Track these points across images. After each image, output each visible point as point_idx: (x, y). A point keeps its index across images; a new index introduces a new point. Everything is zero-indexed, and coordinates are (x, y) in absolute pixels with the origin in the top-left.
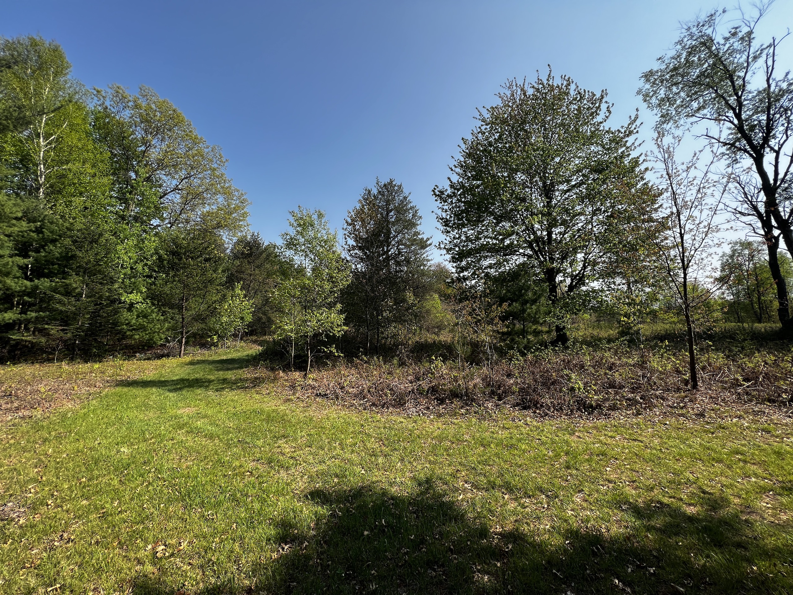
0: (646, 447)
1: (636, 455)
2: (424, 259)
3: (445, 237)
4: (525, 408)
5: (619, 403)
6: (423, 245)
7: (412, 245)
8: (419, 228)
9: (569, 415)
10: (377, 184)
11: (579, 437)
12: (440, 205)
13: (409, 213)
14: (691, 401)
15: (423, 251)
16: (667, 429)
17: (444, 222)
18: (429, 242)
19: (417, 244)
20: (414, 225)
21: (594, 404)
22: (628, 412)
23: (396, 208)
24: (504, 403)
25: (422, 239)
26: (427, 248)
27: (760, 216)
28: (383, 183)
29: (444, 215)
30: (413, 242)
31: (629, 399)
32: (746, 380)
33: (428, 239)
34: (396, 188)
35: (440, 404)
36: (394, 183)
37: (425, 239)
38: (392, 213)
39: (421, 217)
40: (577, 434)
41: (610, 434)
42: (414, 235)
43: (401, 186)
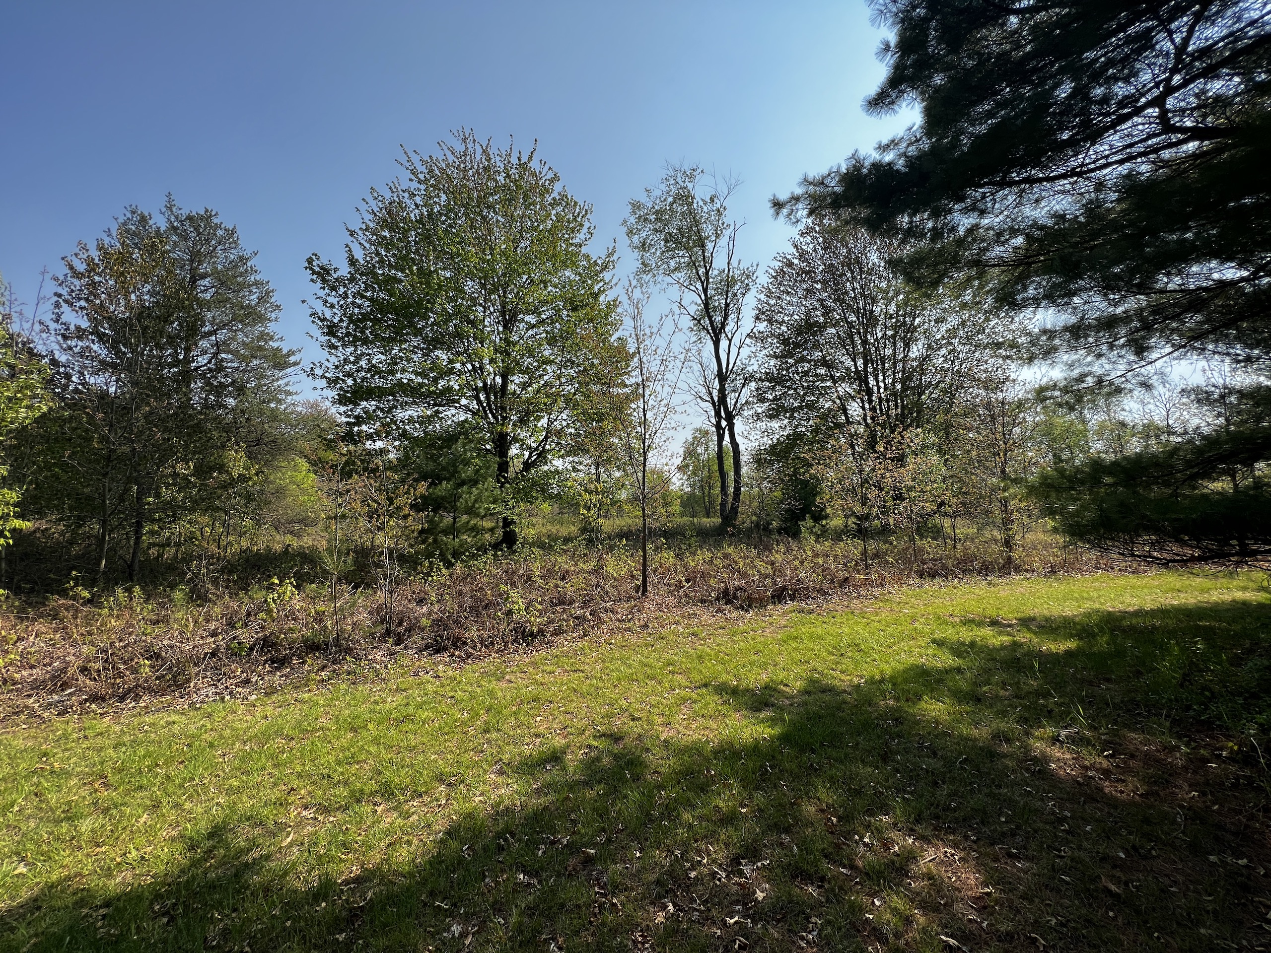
0: (587, 678)
1: (575, 690)
2: (279, 390)
3: (325, 354)
4: (438, 651)
5: (565, 624)
6: (280, 361)
7: (254, 357)
8: (272, 327)
9: (502, 651)
10: (170, 208)
11: (510, 681)
12: (322, 293)
13: (250, 291)
14: (639, 611)
15: (278, 373)
16: (611, 649)
17: (328, 327)
18: (292, 359)
19: (265, 357)
20: (261, 319)
21: (535, 630)
22: (574, 635)
23: (215, 273)
24: (405, 648)
25: (279, 350)
26: (289, 370)
27: (713, 403)
28: (185, 212)
29: (328, 314)
30: (256, 351)
31: (577, 618)
32: (688, 581)
33: (291, 353)
34: (220, 233)
35: (278, 669)
36: (215, 221)
37: (285, 352)
38: (206, 282)
39: (278, 307)
40: (507, 677)
41: (548, 669)
42: (260, 338)
43: (233, 231)
